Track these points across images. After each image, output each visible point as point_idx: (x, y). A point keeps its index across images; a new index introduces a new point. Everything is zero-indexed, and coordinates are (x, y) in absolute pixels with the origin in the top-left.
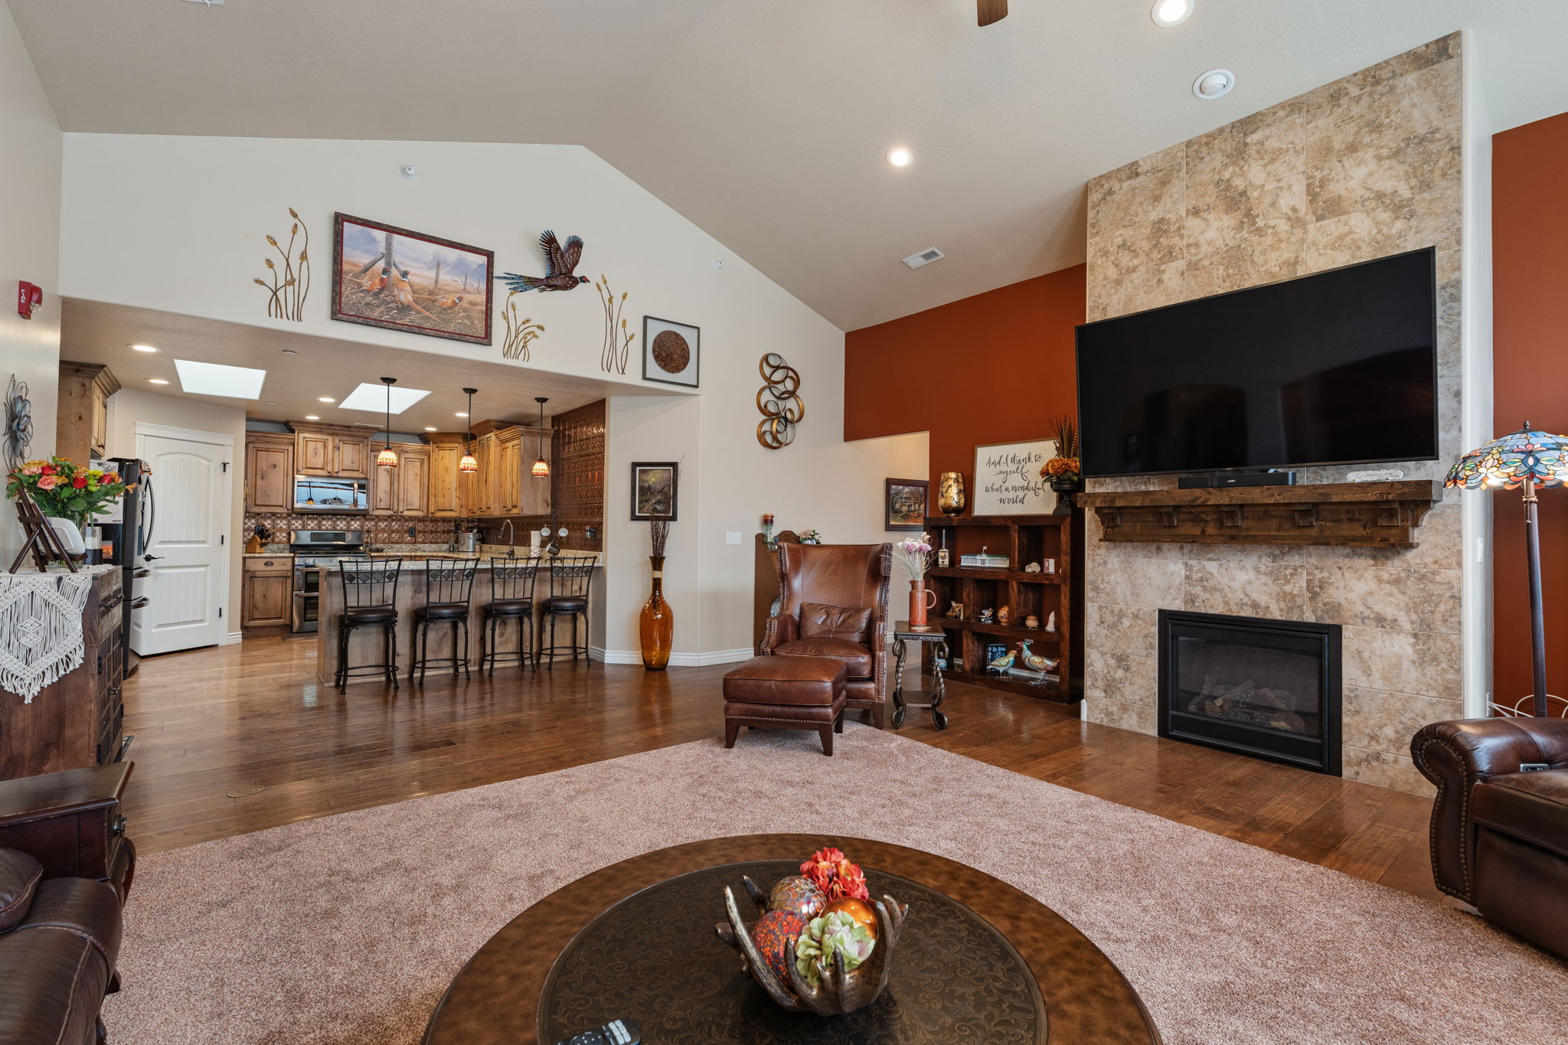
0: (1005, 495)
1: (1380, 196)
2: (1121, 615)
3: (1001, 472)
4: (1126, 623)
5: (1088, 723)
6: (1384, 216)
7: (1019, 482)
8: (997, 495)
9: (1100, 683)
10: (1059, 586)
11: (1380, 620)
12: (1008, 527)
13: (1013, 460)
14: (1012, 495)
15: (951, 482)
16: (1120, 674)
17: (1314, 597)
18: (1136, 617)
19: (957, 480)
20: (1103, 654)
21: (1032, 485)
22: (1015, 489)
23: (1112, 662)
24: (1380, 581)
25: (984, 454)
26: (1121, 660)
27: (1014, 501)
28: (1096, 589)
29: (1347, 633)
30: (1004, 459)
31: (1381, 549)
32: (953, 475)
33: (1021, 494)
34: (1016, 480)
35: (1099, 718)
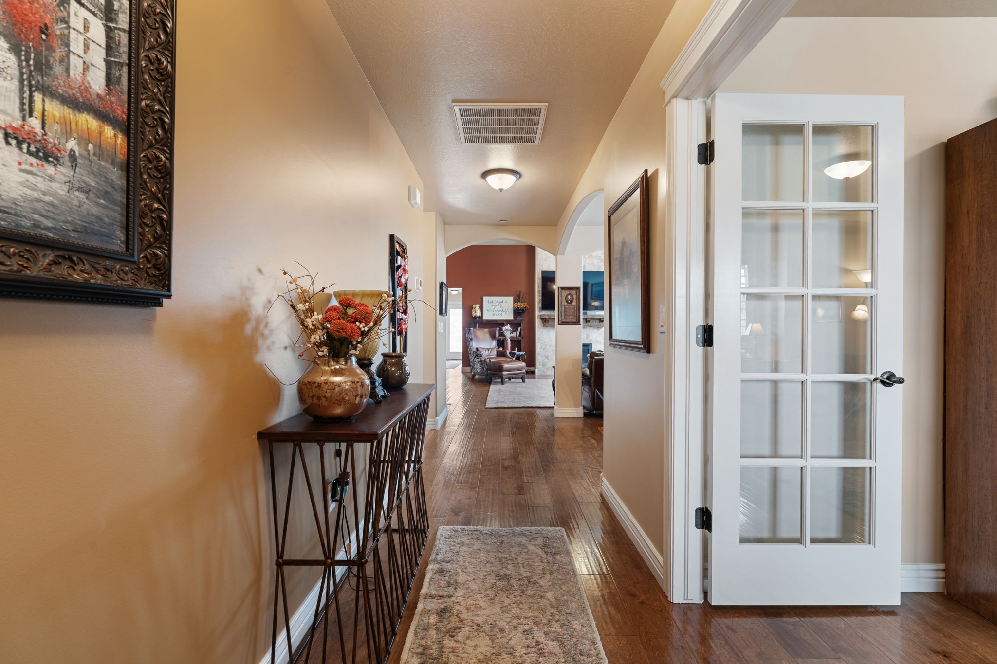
0: (495, 313)
1: (598, 257)
2: (547, 345)
3: (493, 305)
4: (548, 347)
5: (538, 375)
6: (599, 261)
7: (500, 309)
8: (492, 313)
9: (541, 364)
10: (521, 340)
11: (598, 342)
12: (504, 323)
13: (497, 302)
14: (497, 313)
15: (478, 308)
16: (546, 361)
17: (587, 338)
18: (550, 346)
19: (479, 307)
20: (542, 356)
21: (504, 310)
22: (498, 311)
23: (544, 358)
24: (598, 334)
25: (485, 299)
26: (547, 357)
27: (498, 315)
28: (540, 339)
29: (593, 345)
30: (494, 301)
31: (598, 328)
32: (478, 305)
33: (501, 313)
34: (498, 308)
35: (541, 373)
